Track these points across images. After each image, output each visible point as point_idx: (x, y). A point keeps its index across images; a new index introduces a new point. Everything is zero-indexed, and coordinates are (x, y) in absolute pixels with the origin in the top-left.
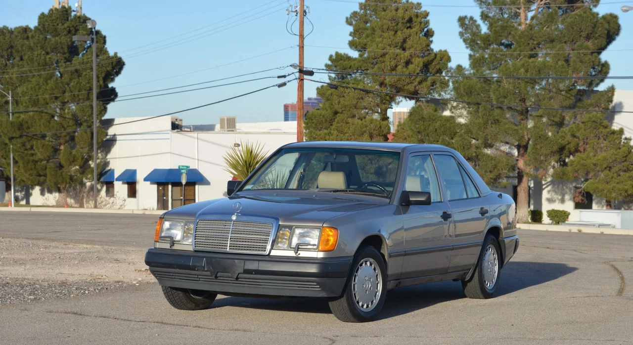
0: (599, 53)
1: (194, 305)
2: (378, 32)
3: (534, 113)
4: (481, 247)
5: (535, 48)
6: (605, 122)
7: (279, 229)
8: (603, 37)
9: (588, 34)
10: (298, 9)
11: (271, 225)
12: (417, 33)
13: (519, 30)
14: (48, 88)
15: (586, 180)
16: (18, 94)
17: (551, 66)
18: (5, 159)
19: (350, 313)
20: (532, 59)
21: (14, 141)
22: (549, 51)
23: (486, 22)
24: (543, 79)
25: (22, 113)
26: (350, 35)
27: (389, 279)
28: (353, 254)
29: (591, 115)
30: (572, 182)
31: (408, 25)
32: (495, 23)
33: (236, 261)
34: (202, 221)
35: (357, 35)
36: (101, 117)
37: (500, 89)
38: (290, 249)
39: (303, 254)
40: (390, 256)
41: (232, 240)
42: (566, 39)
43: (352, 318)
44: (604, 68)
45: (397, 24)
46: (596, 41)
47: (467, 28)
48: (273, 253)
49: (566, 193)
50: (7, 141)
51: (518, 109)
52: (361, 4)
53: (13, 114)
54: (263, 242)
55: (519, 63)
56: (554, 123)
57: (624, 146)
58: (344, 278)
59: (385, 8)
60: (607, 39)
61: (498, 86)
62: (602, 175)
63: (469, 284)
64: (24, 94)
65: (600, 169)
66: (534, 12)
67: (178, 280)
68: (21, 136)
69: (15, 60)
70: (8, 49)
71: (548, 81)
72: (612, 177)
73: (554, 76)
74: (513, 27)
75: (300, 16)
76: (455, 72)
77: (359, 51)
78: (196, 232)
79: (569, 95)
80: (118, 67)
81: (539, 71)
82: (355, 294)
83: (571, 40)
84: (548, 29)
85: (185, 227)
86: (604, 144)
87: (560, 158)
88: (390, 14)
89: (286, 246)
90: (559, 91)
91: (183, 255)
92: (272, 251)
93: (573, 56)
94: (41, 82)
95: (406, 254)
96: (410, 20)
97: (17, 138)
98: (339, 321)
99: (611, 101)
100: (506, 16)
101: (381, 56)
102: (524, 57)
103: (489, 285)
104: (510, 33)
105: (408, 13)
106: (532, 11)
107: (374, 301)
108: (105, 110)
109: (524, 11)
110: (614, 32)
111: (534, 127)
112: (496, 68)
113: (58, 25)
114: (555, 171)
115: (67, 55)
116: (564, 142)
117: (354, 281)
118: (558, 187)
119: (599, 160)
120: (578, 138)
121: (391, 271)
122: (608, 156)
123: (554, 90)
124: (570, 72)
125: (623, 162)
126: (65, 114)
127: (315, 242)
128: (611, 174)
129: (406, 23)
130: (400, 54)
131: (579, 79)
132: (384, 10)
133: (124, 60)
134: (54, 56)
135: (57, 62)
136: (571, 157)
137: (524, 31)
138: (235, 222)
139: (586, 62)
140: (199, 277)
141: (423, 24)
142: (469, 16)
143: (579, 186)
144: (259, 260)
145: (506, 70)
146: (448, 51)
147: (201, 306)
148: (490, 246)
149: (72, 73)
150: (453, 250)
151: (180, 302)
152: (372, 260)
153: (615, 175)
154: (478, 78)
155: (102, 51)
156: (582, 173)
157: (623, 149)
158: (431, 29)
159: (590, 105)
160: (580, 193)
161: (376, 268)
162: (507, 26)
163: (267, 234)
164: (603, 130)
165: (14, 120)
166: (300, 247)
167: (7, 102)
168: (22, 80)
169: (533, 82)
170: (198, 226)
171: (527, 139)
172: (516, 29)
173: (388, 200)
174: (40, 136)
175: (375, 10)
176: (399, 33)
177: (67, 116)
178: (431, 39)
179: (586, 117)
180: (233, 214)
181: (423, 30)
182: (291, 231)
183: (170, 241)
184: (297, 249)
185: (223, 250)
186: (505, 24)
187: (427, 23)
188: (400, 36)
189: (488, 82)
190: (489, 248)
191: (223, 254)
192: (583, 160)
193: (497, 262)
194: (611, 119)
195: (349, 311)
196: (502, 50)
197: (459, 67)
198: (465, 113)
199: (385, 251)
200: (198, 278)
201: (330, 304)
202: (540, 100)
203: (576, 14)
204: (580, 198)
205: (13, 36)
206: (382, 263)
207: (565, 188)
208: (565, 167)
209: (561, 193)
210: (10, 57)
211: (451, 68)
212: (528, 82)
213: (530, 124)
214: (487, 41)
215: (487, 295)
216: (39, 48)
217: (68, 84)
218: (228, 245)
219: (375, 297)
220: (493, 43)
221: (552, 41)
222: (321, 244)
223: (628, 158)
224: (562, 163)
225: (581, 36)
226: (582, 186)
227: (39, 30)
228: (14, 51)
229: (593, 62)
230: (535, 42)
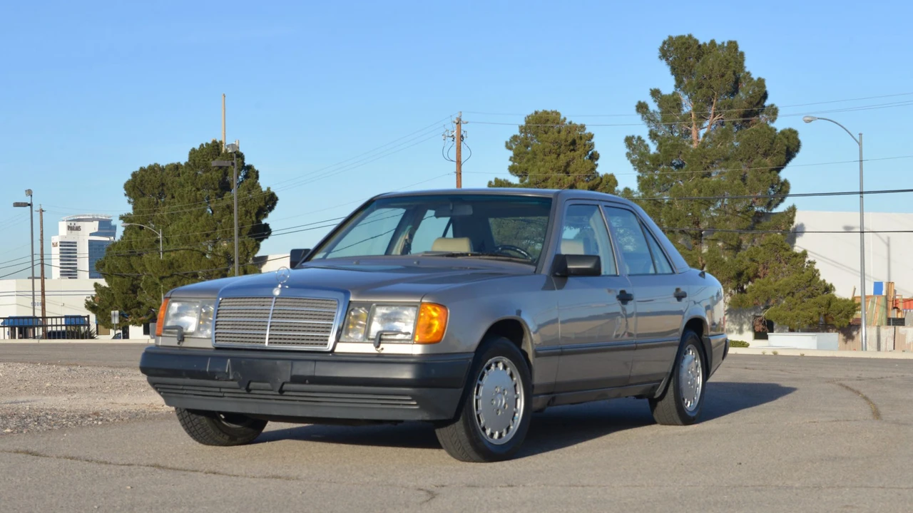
0: (778, 170)
1: (227, 437)
2: (540, 156)
3: (709, 237)
4: (676, 349)
5: (708, 167)
6: (787, 245)
7: (350, 309)
8: (782, 154)
9: (766, 151)
10: (455, 134)
11: (336, 302)
12: (581, 156)
13: (691, 149)
14: (199, 225)
15: (767, 307)
16: (169, 232)
17: (727, 185)
18: (156, 299)
19: (469, 447)
20: (705, 179)
21: (165, 281)
22: (723, 170)
23: (655, 141)
24: (718, 199)
25: (172, 251)
26: (510, 160)
27: (536, 391)
28: (473, 349)
29: (771, 237)
30: (750, 311)
31: (572, 147)
32: (665, 141)
33: (278, 362)
34: (227, 300)
35: (518, 160)
36: (254, 254)
37: (672, 211)
38: (367, 341)
39: (388, 349)
40: (537, 355)
41: (273, 328)
42: (742, 156)
43: (473, 455)
44: (784, 187)
45: (560, 147)
46: (775, 158)
47: (635, 148)
48: (341, 348)
49: (745, 322)
50: (158, 281)
51: (692, 232)
52: (521, 127)
53: (163, 253)
54: (323, 330)
55: (691, 183)
56: (730, 247)
57: (808, 270)
58: (457, 388)
59: (546, 130)
60: (787, 156)
61: (669, 209)
62: (784, 302)
63: (659, 404)
64: (174, 232)
65: (782, 296)
66: (706, 129)
67: (192, 396)
68: (172, 276)
69: (167, 198)
70: (159, 187)
71: (723, 202)
72: (796, 304)
73: (730, 196)
74: (684, 145)
75: (458, 141)
76: (622, 195)
77: (520, 176)
78: (217, 317)
79: (746, 217)
80: (271, 202)
81: (714, 191)
82: (478, 416)
83: (747, 157)
84: (722, 147)
85: (201, 311)
86: (785, 268)
87: (738, 285)
88: (552, 136)
89: (360, 336)
90: (735, 212)
91: (198, 356)
92: (338, 344)
93: (750, 176)
94: (192, 220)
95: (562, 353)
96: (574, 143)
97: (168, 277)
98: (453, 460)
99: (792, 223)
100: (676, 135)
101: (543, 181)
102: (697, 177)
103: (689, 405)
104: (681, 152)
105: (571, 134)
106: (704, 128)
107: (512, 427)
108: (258, 247)
109: (696, 129)
110: (794, 148)
111: (709, 251)
112: (667, 190)
113: (209, 160)
114: (732, 298)
115: (218, 191)
116: (743, 267)
117: (477, 394)
118: (735, 316)
119: (780, 285)
120: (758, 262)
121: (537, 379)
122: (791, 281)
123: (730, 211)
124: (747, 191)
125: (807, 287)
126: (216, 251)
127: (409, 328)
128: (794, 300)
129: (570, 145)
130: (564, 179)
131: (757, 199)
132: (546, 133)
133: (277, 194)
134: (205, 193)
135: (208, 198)
136: (750, 283)
137: (696, 150)
138: (278, 300)
139: (764, 181)
140: (223, 390)
141: (587, 146)
142: (636, 136)
143: (759, 314)
144: (315, 361)
145: (678, 191)
146: (615, 174)
147: (239, 439)
148: (689, 346)
149: (224, 210)
150: (636, 349)
151: (204, 433)
152: (506, 360)
153: (799, 301)
154: (647, 200)
155: (255, 185)
156: (762, 300)
157: (807, 273)
158: (596, 152)
159: (769, 227)
160: (761, 321)
161: (514, 374)
162: (678, 145)
163: (329, 317)
164: (785, 253)
165: (165, 259)
166: (384, 337)
167: (158, 241)
168: (173, 217)
169: (707, 203)
170: (221, 308)
171: (701, 265)
172: (688, 147)
173: (533, 268)
174: (191, 275)
175: (536, 133)
176: (562, 156)
177: (219, 254)
178: (596, 163)
179: (765, 239)
180: (275, 286)
181: (588, 152)
182: (369, 310)
183: (178, 333)
184: (379, 340)
185: (258, 346)
186: (676, 143)
187: (592, 145)
188: (563, 159)
189: (658, 204)
190: (689, 349)
191: (259, 352)
192: (763, 285)
193: (700, 371)
194: (792, 241)
195: (468, 444)
196: (672, 171)
197: (627, 191)
198: (633, 240)
199: (528, 348)
200: (220, 392)
201: (438, 432)
202: (715, 223)
203: (753, 129)
204: (761, 326)
205: (164, 174)
206: (523, 366)
207: (743, 317)
208: (743, 294)
209: (739, 323)
210: (161, 195)
211: (618, 191)
212: (701, 203)
213: (705, 250)
214: (656, 161)
215: (687, 419)
216: (190, 184)
217: (220, 221)
218: (267, 337)
219: (513, 419)
220: (662, 164)
221: (727, 159)
222: (417, 332)
223: (812, 282)
224: (740, 290)
225: (758, 153)
226: (762, 314)
227: (190, 166)
228: (165, 189)
229: (772, 180)
230: (708, 161)
